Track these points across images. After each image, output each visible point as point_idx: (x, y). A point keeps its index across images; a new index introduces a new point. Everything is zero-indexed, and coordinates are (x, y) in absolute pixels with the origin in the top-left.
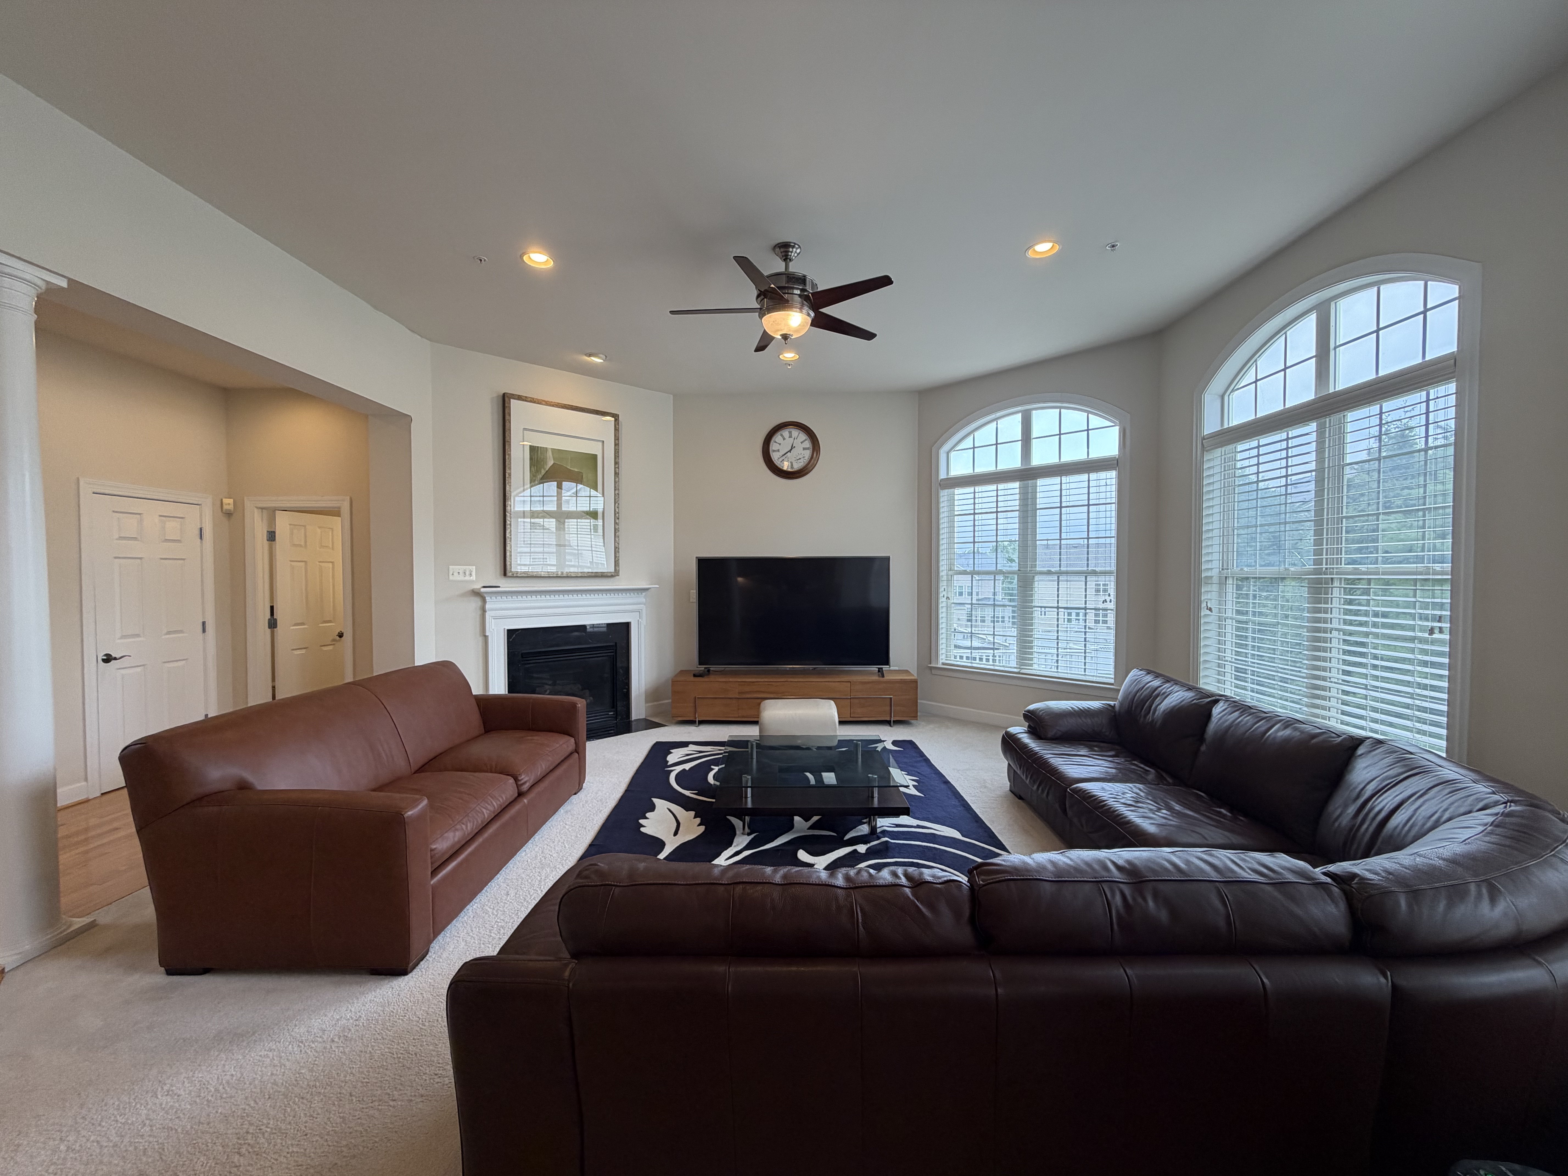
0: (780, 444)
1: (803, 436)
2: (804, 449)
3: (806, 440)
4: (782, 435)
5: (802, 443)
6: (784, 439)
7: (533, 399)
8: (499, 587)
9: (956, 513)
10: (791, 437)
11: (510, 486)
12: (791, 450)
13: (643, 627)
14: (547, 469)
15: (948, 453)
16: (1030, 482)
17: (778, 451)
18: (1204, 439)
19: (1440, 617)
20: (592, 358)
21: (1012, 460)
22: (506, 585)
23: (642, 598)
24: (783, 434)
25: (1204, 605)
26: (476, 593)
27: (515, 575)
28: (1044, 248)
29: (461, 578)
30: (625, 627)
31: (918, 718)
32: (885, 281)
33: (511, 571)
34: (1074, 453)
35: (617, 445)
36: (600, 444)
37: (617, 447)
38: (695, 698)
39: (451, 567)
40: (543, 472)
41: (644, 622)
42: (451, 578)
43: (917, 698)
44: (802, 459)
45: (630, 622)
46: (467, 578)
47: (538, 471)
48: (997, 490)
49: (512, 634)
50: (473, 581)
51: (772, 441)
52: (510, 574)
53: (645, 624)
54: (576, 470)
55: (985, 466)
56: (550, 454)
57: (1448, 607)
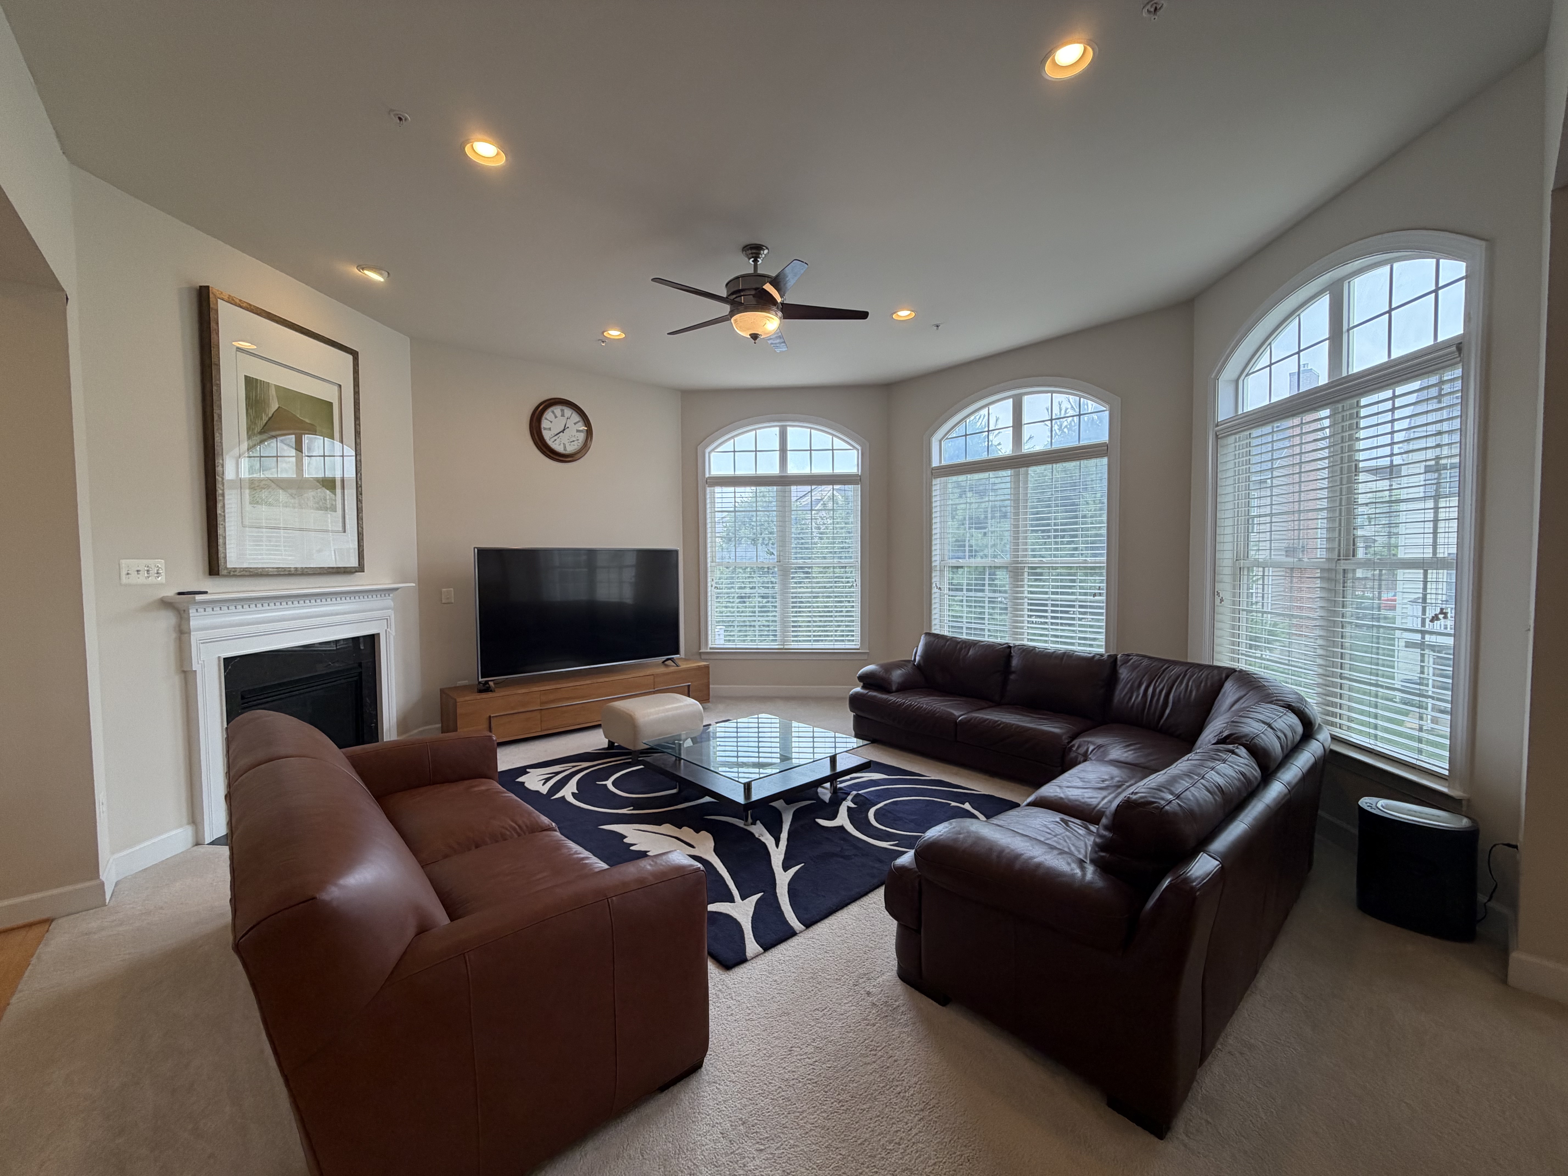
0: (551, 422)
1: (576, 417)
2: (578, 431)
3: (579, 422)
4: (553, 412)
5: (575, 424)
6: (556, 417)
7: (250, 305)
8: (206, 593)
9: (716, 509)
10: (563, 415)
11: (221, 434)
12: (564, 430)
13: (392, 637)
14: (270, 415)
15: (709, 453)
16: (787, 487)
17: (550, 429)
18: (933, 469)
19: (1099, 587)
20: (366, 272)
21: (770, 467)
22: (216, 588)
23: (388, 602)
24: (555, 411)
25: (934, 585)
26: (166, 604)
27: (232, 573)
28: (904, 314)
29: (141, 579)
30: (372, 640)
31: (711, 700)
32: (863, 315)
33: (226, 568)
34: (822, 468)
35: (356, 393)
36: (336, 388)
37: (356, 396)
38: (490, 717)
39: (123, 562)
40: (265, 419)
41: (393, 632)
42: (124, 580)
43: (709, 682)
44: (576, 442)
45: (378, 634)
46: (152, 580)
47: (258, 416)
48: (735, 492)
49: (231, 664)
50: (162, 584)
51: (543, 418)
52: (224, 572)
53: (394, 634)
54: (307, 421)
55: (745, 469)
56: (273, 392)
57: (1105, 582)
